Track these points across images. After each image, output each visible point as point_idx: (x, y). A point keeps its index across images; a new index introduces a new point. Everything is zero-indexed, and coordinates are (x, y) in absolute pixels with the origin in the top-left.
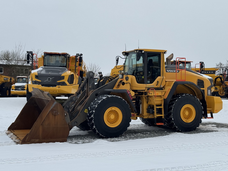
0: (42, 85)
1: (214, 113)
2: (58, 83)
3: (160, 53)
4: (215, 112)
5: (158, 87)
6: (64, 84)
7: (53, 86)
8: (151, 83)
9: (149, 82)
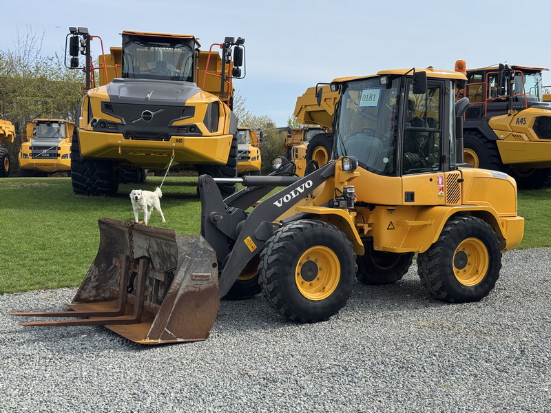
2: (176, 126)
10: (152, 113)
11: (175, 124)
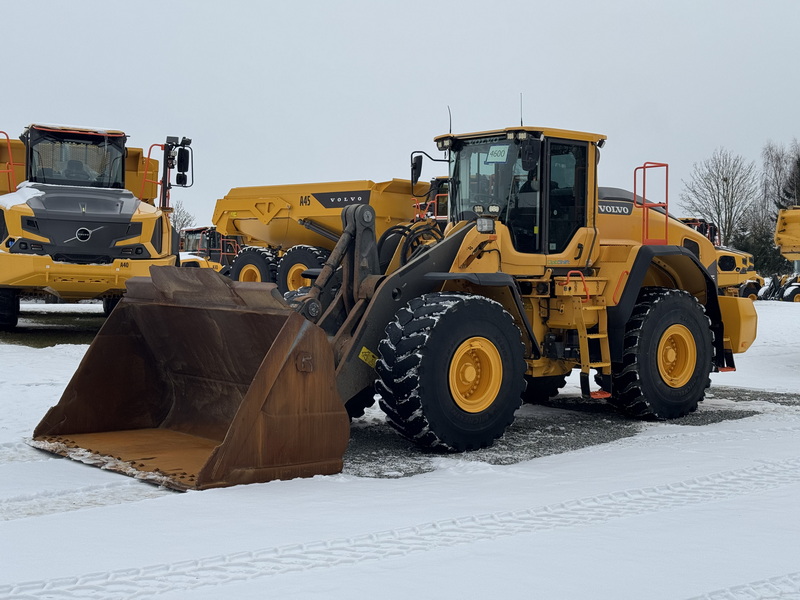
0: (56, 258)
1: (736, 352)
2: (119, 248)
3: (584, 144)
4: (740, 348)
5: (581, 265)
6: (139, 253)
7: (98, 262)
8: (560, 250)
9: (553, 246)
10: (90, 232)
11: (119, 244)
